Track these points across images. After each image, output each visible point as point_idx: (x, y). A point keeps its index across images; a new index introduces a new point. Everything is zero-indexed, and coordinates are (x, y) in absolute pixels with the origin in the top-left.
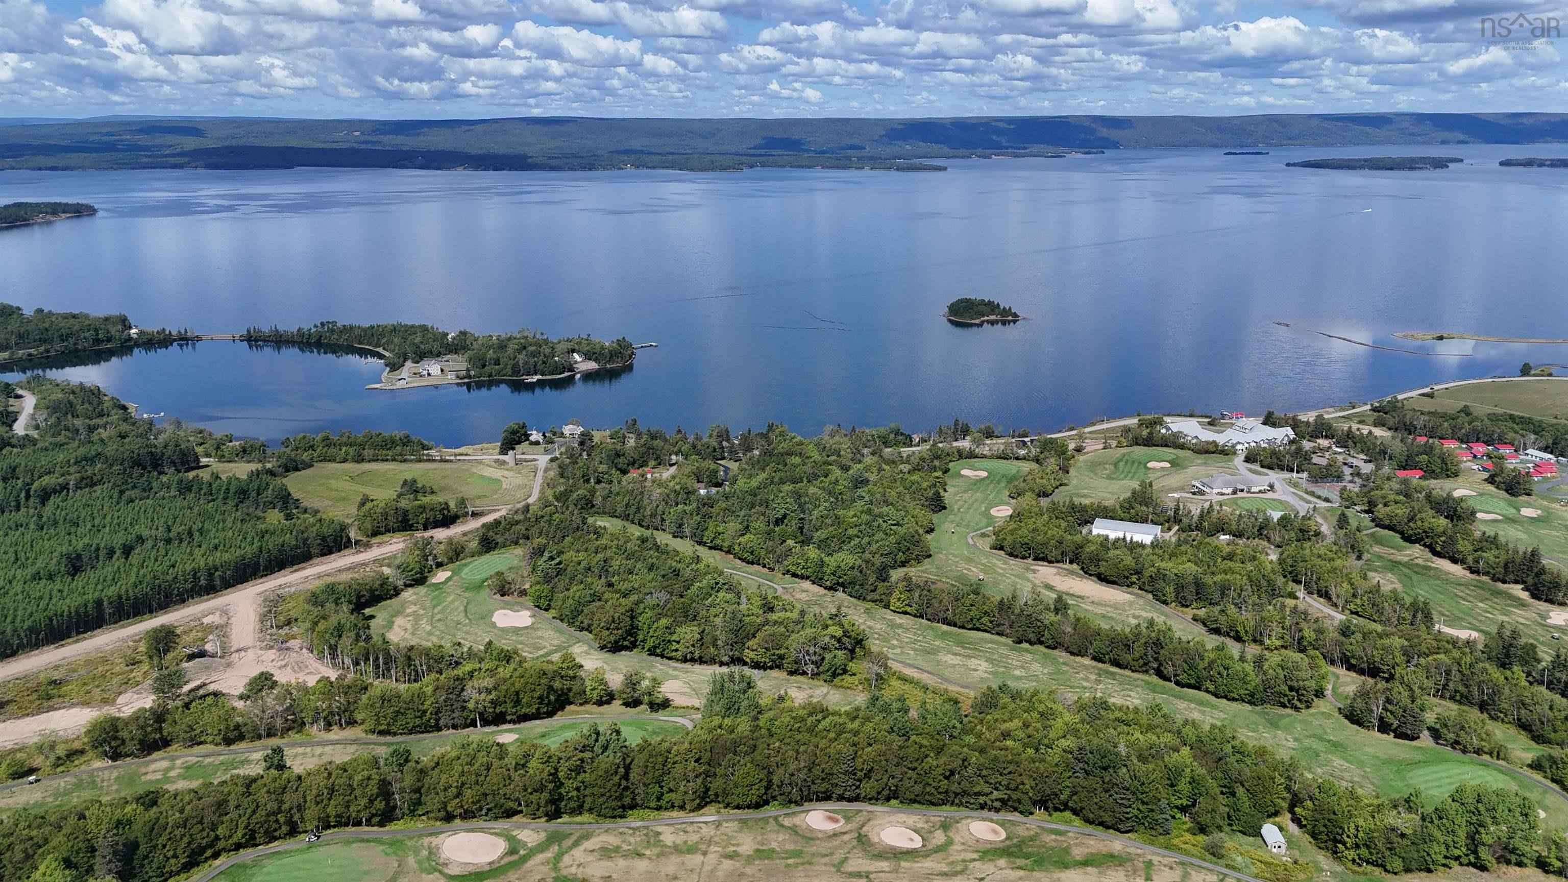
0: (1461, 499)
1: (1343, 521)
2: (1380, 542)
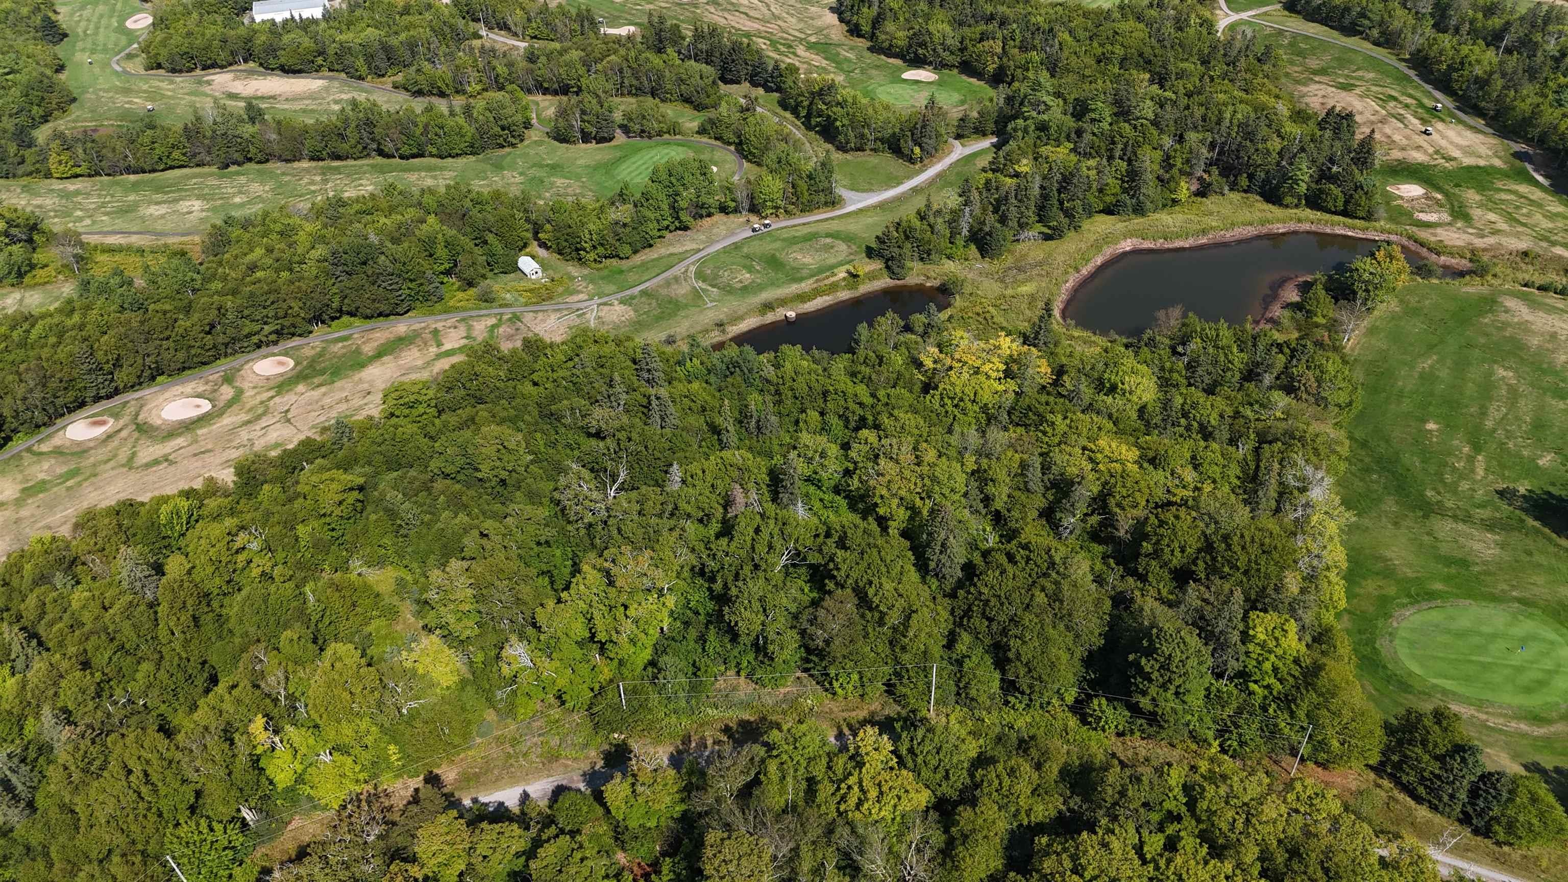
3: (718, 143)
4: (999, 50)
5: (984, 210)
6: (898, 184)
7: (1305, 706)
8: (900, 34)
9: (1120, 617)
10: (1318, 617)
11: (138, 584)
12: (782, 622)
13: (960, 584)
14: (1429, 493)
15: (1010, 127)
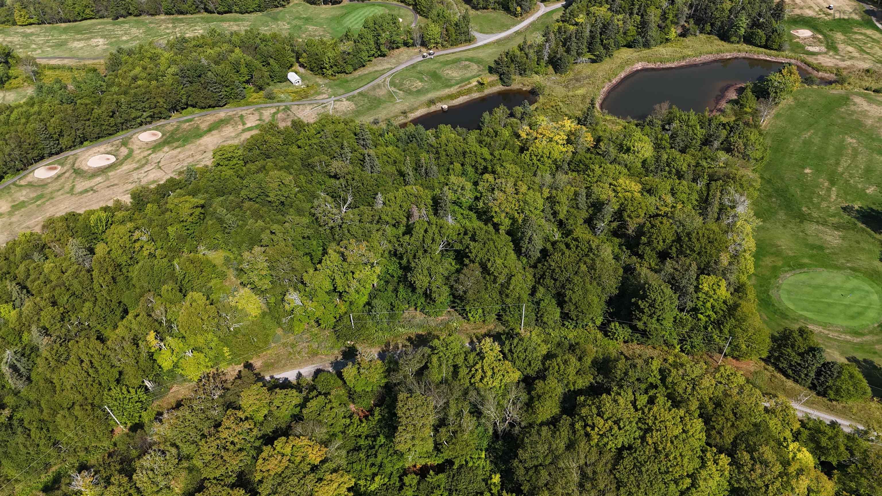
3: (403, 4)
5: (557, 45)
6: (508, 29)
7: (728, 326)
9: (628, 278)
10: (738, 278)
11: (81, 259)
12: (440, 281)
13: (539, 260)
14: (804, 209)
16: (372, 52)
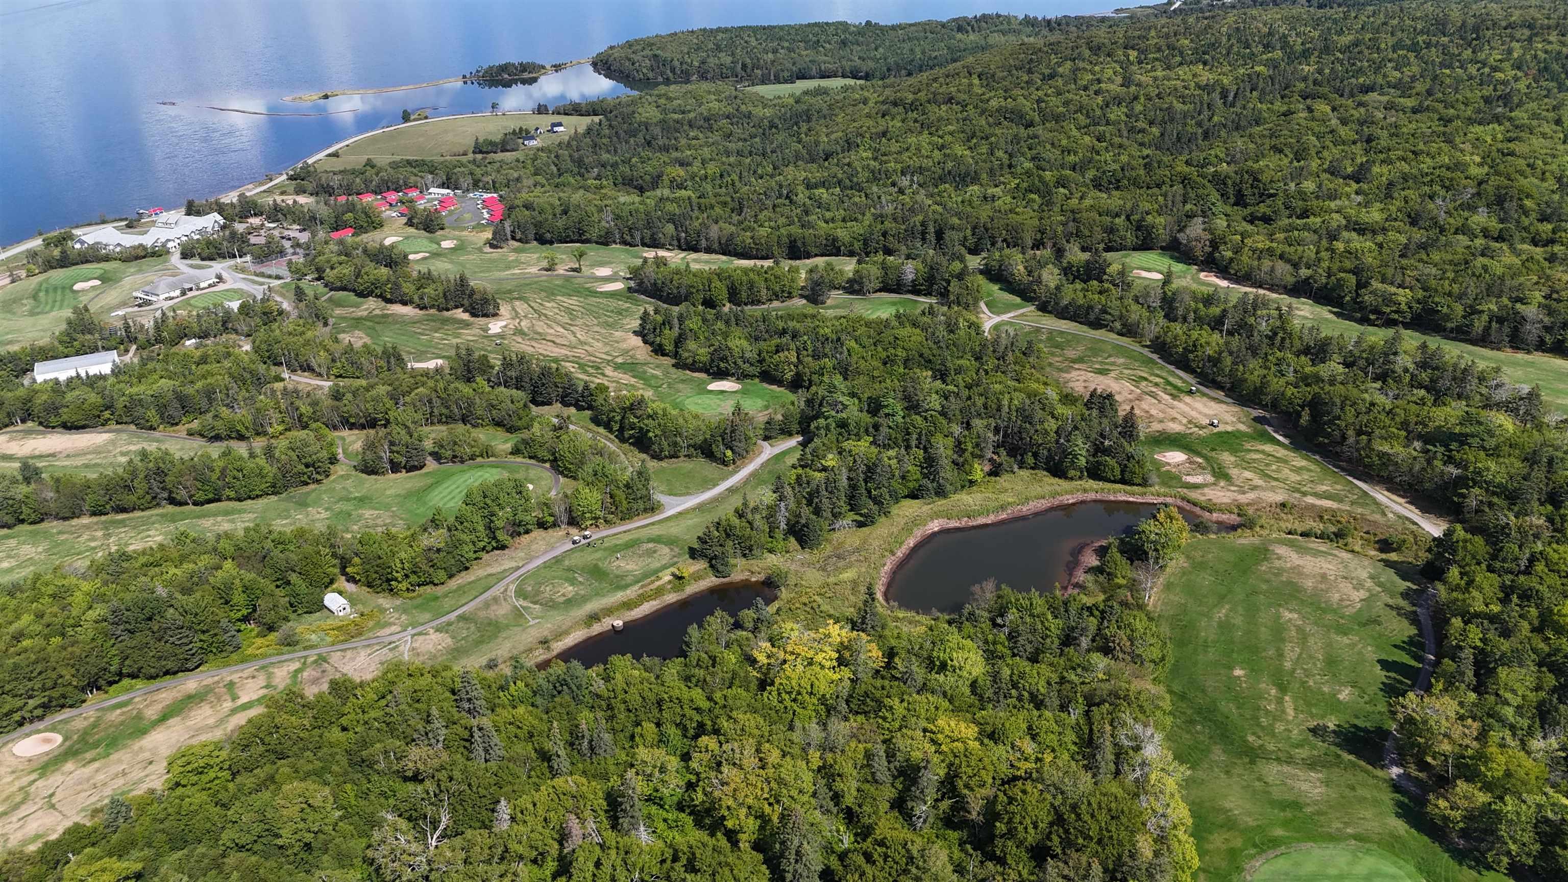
0: (392, 246)
1: (300, 294)
2: (339, 304)
3: (533, 461)
4: (794, 360)
5: (799, 503)
6: (715, 485)
8: (702, 351)
14: (1251, 738)
15: (813, 426)
16: (482, 544)
